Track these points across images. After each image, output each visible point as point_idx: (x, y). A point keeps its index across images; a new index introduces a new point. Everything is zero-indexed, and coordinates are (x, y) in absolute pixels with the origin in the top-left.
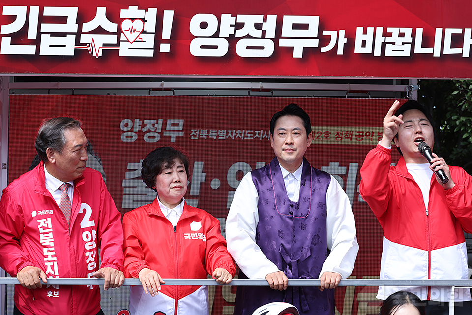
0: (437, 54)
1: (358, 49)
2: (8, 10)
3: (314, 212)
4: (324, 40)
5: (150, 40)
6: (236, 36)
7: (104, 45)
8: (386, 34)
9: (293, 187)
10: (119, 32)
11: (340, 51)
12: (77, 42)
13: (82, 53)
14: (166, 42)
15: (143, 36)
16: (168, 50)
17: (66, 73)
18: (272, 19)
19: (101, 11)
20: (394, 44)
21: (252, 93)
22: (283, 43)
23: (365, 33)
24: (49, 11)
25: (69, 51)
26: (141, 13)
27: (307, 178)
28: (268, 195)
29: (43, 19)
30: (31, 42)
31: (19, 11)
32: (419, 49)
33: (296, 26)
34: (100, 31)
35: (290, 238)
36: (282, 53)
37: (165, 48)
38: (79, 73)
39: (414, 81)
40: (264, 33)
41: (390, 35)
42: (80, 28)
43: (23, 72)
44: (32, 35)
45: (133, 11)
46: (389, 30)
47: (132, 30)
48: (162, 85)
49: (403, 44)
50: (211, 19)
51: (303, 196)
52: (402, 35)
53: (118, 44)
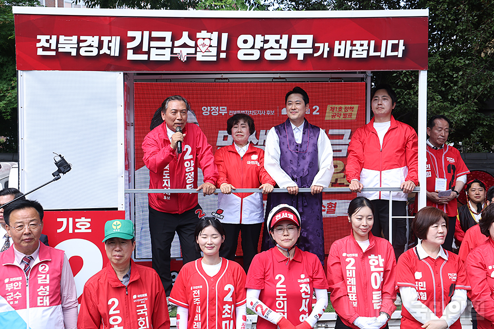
0: (383, 56)
1: (336, 54)
2: (130, 34)
3: (310, 149)
4: (316, 49)
5: (214, 51)
6: (264, 48)
7: (187, 54)
8: (352, 45)
9: (298, 135)
10: (196, 46)
11: (325, 56)
12: (172, 53)
13: (174, 59)
14: (223, 52)
15: (210, 48)
16: (225, 57)
17: (166, 71)
18: (285, 37)
19: (185, 34)
20: (357, 50)
21: (274, 80)
22: (292, 51)
23: (340, 44)
24: (155, 34)
25: (167, 58)
26: (208, 35)
27: (306, 130)
28: (284, 140)
29: (151, 39)
30: (145, 53)
31: (137, 34)
32: (372, 53)
33: (299, 41)
34: (185, 46)
35: (296, 164)
36: (291, 57)
37: (223, 55)
38: (173, 71)
39: (369, 72)
40: (280, 45)
41: (355, 45)
42: (173, 44)
43: (141, 70)
44: (145, 48)
45: (203, 34)
46: (354, 42)
47: (204, 45)
48: (222, 76)
49: (363, 50)
50: (249, 38)
51: (304, 140)
52: (362, 45)
53: (196, 54)
